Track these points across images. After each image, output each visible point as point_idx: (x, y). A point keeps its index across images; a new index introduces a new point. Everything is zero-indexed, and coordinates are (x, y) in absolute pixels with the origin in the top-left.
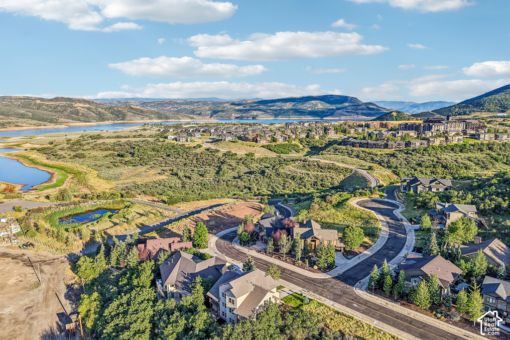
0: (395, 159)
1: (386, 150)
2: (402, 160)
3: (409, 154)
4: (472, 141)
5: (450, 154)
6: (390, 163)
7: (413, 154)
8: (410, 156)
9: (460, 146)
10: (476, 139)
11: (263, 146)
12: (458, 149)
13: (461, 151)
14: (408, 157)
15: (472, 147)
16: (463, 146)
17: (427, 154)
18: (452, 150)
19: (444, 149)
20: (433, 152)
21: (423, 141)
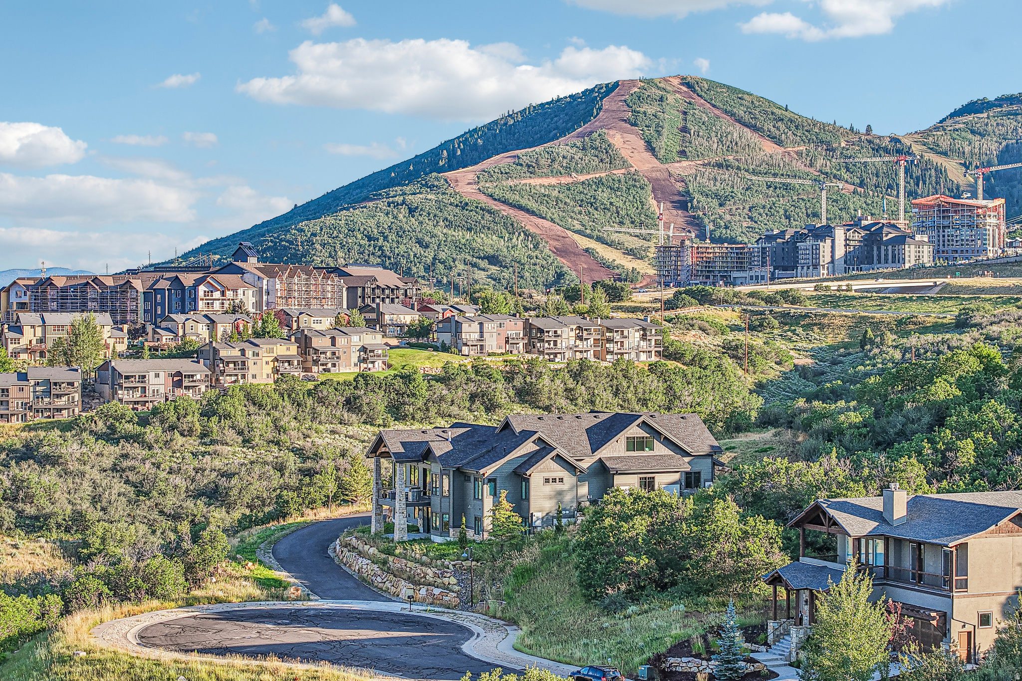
0: (50, 477)
2: (97, 476)
3: (128, 438)
5: (351, 430)
6: (29, 498)
7: (150, 437)
8: (135, 450)
9: (386, 386)
12: (379, 401)
14: (125, 456)
15: (441, 389)
16: (398, 384)
17: (231, 435)
18: (351, 404)
19: (310, 402)
20: (261, 423)
21: (185, 365)
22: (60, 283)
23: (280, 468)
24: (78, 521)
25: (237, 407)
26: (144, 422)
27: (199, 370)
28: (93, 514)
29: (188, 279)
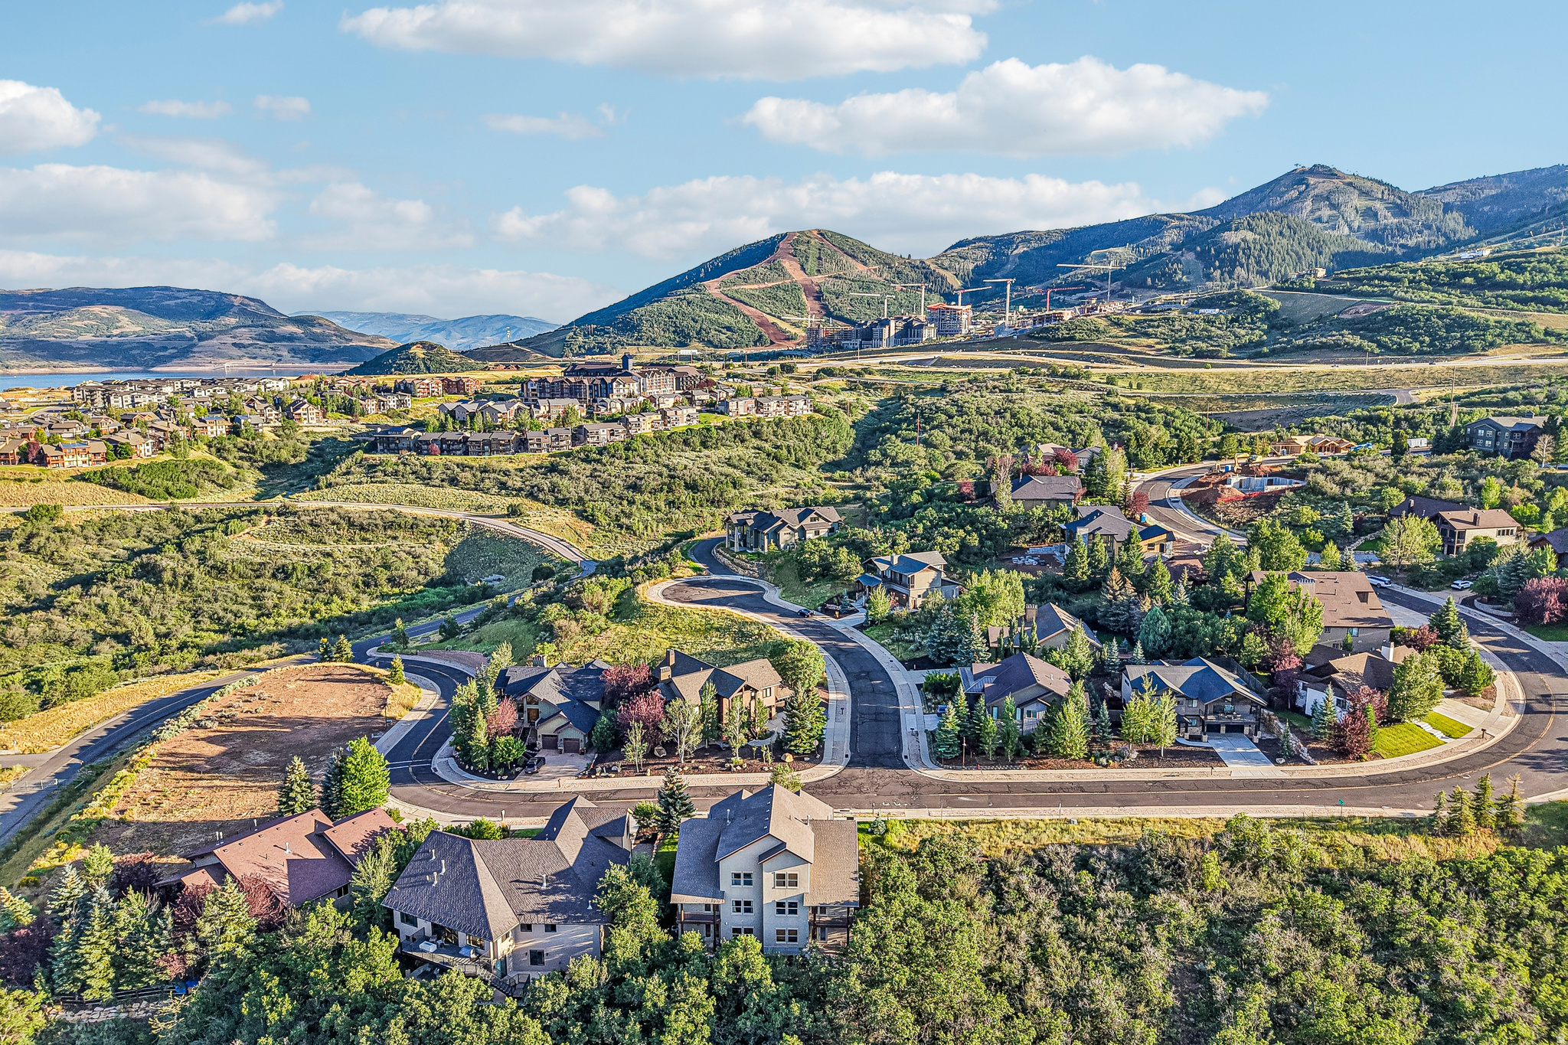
0: (566, 481)
1: (523, 455)
2: (583, 478)
3: (595, 460)
4: (716, 420)
5: (687, 454)
6: (559, 491)
7: (604, 460)
8: (599, 467)
9: (699, 433)
10: (722, 413)
11: (82, 478)
12: (697, 440)
13: (704, 444)
14: (595, 470)
15: (721, 433)
16: (703, 432)
17: (638, 459)
18: (686, 442)
19: (668, 441)
20: (650, 452)
21: (614, 425)
22: (550, 380)
23: (661, 475)
24: (581, 500)
25: (638, 444)
26: (600, 453)
27: (619, 428)
28: (587, 498)
29: (608, 379)
